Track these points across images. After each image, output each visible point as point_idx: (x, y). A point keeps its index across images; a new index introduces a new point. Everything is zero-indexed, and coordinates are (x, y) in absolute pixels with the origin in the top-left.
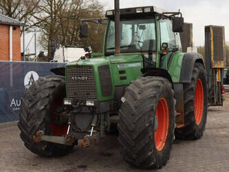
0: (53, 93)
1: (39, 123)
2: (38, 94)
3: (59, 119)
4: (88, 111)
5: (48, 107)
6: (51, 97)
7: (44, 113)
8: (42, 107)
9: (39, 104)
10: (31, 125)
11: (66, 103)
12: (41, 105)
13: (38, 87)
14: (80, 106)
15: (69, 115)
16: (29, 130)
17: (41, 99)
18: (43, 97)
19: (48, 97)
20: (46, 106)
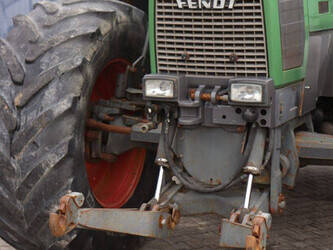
0: (96, 56)
1: (52, 159)
2: (45, 59)
3: (104, 142)
4: (234, 119)
5: (82, 103)
6: (89, 70)
7: (68, 126)
8: (64, 105)
9: (50, 93)
10: (23, 165)
11: (153, 90)
12: (60, 96)
13: (41, 33)
14: (203, 100)
15: (158, 130)
16: (16, 182)
17: (56, 76)
18: (63, 68)
19: (80, 69)
20: (75, 100)
